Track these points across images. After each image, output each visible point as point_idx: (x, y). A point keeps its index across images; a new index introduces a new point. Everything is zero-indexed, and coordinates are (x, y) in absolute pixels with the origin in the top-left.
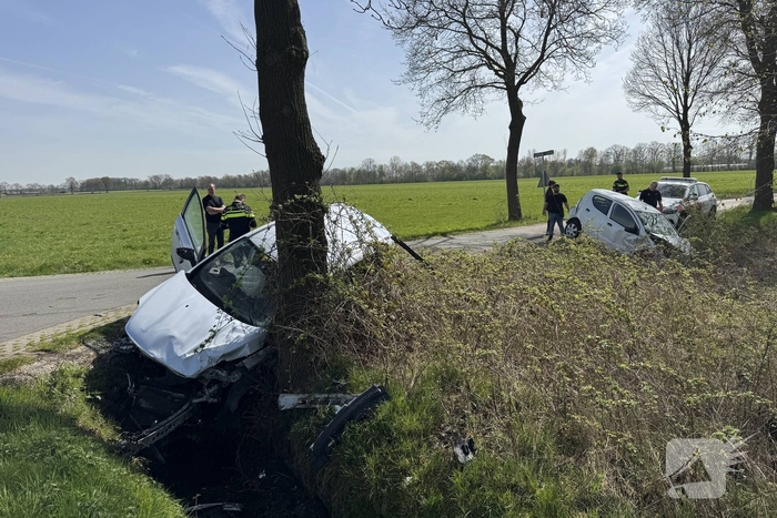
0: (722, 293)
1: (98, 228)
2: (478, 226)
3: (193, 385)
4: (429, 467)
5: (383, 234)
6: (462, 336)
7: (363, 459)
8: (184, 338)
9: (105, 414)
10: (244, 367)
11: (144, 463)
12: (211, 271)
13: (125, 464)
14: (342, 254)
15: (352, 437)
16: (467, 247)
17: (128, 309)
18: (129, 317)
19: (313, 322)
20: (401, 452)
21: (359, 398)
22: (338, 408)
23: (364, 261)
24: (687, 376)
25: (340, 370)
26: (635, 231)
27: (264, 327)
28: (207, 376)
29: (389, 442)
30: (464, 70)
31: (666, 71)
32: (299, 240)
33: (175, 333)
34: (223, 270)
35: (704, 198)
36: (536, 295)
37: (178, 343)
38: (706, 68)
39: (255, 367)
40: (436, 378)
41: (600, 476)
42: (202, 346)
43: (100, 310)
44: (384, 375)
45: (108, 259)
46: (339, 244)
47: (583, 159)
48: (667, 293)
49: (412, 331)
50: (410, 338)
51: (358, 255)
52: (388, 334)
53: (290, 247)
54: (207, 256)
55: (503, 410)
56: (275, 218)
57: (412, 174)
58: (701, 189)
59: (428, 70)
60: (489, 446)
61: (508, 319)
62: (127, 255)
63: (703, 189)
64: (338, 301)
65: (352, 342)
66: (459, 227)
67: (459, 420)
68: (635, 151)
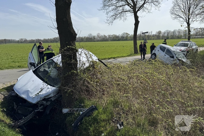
0: (199, 76)
1: (3, 56)
2: (124, 55)
3: (35, 106)
4: (110, 130)
5: (95, 58)
6: (120, 90)
7: (89, 128)
8: (32, 91)
9: (7, 115)
10: (51, 100)
11: (20, 130)
12: (41, 70)
13: (14, 131)
14: (82, 65)
15: (86, 122)
16: (121, 62)
17: (14, 82)
18: (14, 84)
19: (73, 86)
20: (101, 126)
21: (88, 109)
22: (81, 113)
23: (89, 67)
24: (188, 102)
25: (82, 101)
26: (173, 57)
27: (58, 87)
28: (40, 103)
29: (97, 123)
30: (120, 6)
31: (183, 7)
32: (69, 60)
33: (29, 89)
34: (44, 69)
35: (194, 47)
36: (142, 77)
37: (30, 93)
38: (195, 6)
39: (55, 100)
40: (112, 103)
41: (161, 133)
42: (38, 94)
43: (5, 82)
44: (96, 102)
45: (7, 66)
46: (81, 61)
47: (157, 34)
48: (182, 77)
49: (104, 89)
50: (104, 91)
51: (87, 65)
52: (97, 90)
53: (66, 63)
54: (39, 65)
55: (132, 113)
56: (61, 53)
57: (104, 38)
58: (193, 44)
59: (109, 6)
60: (128, 124)
61: (134, 85)
62: (13, 64)
63: (194, 44)
64: (81, 79)
65: (86, 92)
66: (119, 56)
67: (119, 116)
68: (173, 32)
